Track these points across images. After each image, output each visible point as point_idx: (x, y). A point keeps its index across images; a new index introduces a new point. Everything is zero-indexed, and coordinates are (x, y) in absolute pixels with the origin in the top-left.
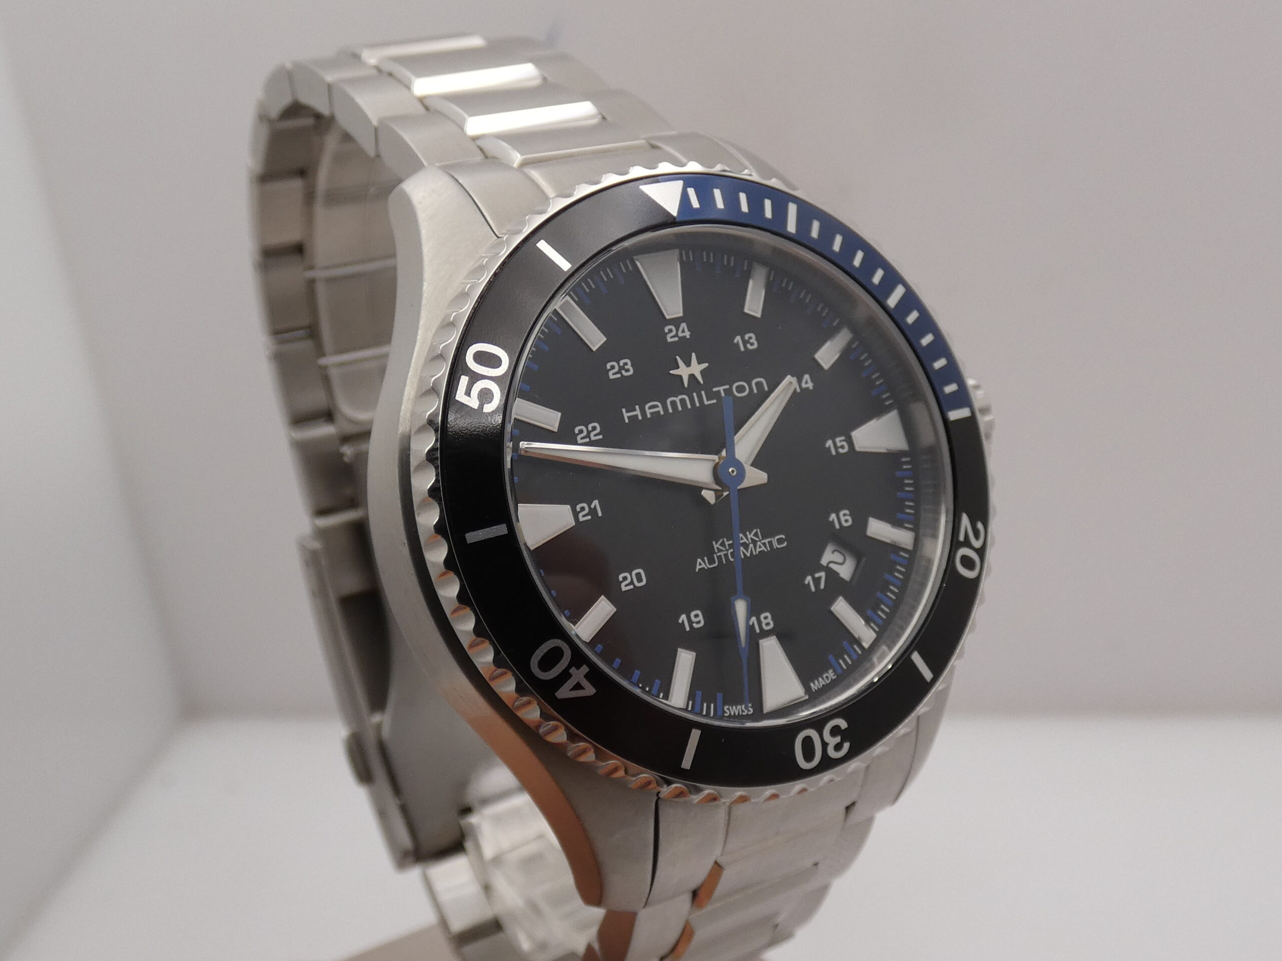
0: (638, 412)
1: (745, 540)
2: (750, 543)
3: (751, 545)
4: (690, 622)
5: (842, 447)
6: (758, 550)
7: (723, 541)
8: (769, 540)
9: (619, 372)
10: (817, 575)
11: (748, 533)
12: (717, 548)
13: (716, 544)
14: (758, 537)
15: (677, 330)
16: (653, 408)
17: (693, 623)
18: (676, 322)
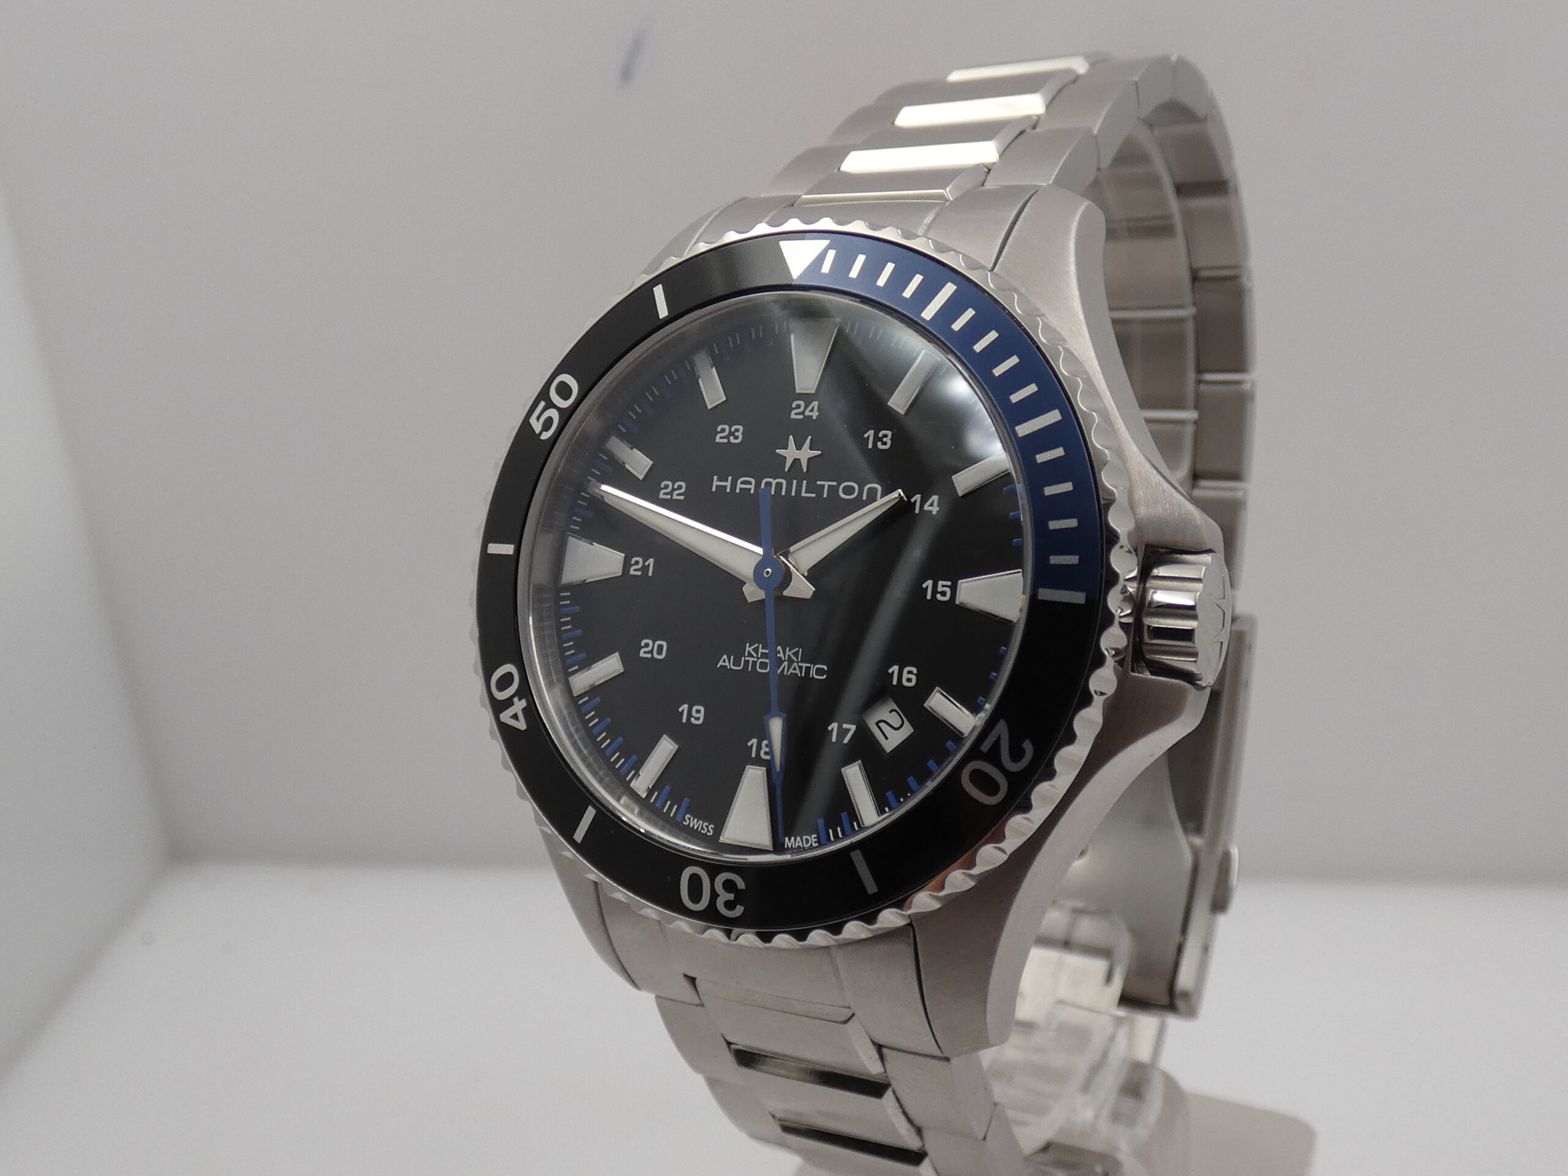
0: (728, 484)
1: (781, 655)
2: (785, 661)
3: (786, 663)
4: (690, 715)
5: (943, 594)
6: (791, 671)
7: (758, 647)
8: (809, 665)
9: (727, 437)
10: (845, 726)
11: (788, 649)
12: (749, 652)
13: (749, 647)
14: (797, 658)
15: (806, 407)
16: (747, 484)
17: (693, 717)
18: (807, 398)
